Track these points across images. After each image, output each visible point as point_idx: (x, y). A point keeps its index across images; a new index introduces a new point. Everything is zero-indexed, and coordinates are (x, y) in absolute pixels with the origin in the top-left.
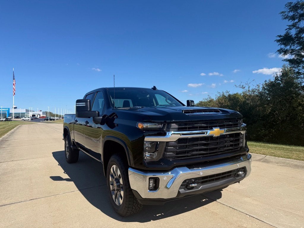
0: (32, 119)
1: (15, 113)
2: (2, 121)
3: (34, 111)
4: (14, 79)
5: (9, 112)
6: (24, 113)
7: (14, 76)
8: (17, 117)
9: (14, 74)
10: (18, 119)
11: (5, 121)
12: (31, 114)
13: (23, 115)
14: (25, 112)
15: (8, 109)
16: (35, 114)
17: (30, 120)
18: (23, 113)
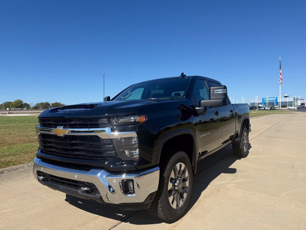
0: (298, 108)
1: (281, 102)
2: (267, 110)
3: (303, 100)
4: (280, 68)
5: (277, 101)
6: (292, 102)
7: (280, 65)
8: (284, 106)
9: (280, 63)
10: (284, 108)
11: (270, 110)
12: (299, 103)
13: (291, 104)
14: (293, 100)
15: (276, 99)
16: (304, 103)
17: (296, 109)
18: (290, 102)
